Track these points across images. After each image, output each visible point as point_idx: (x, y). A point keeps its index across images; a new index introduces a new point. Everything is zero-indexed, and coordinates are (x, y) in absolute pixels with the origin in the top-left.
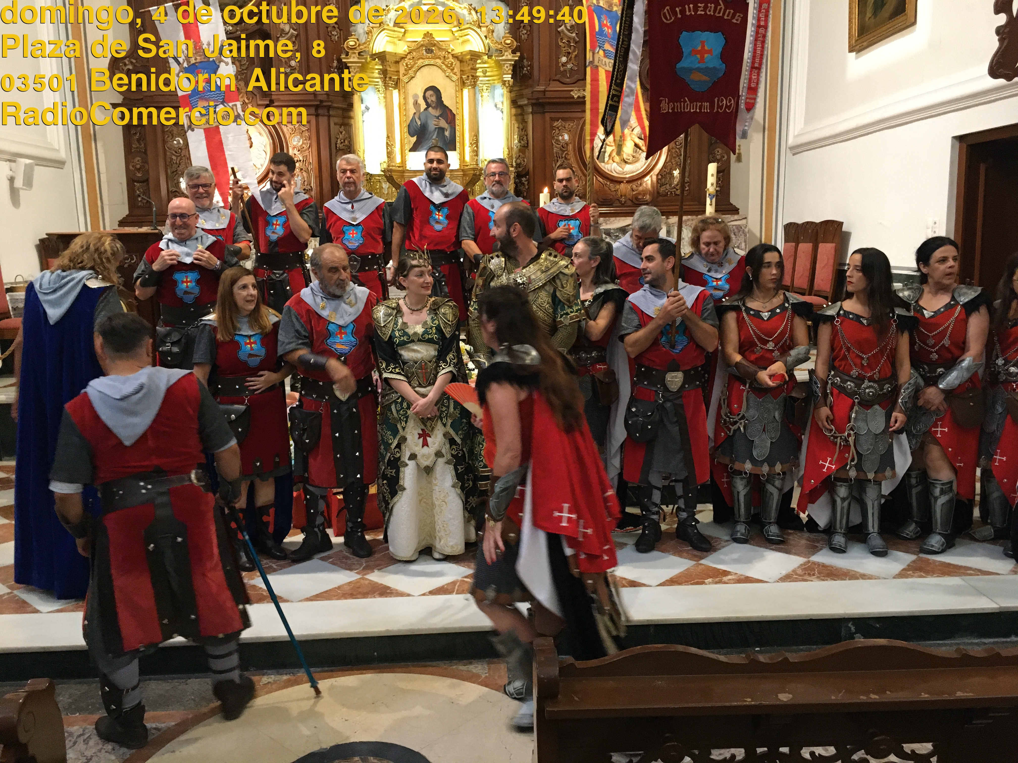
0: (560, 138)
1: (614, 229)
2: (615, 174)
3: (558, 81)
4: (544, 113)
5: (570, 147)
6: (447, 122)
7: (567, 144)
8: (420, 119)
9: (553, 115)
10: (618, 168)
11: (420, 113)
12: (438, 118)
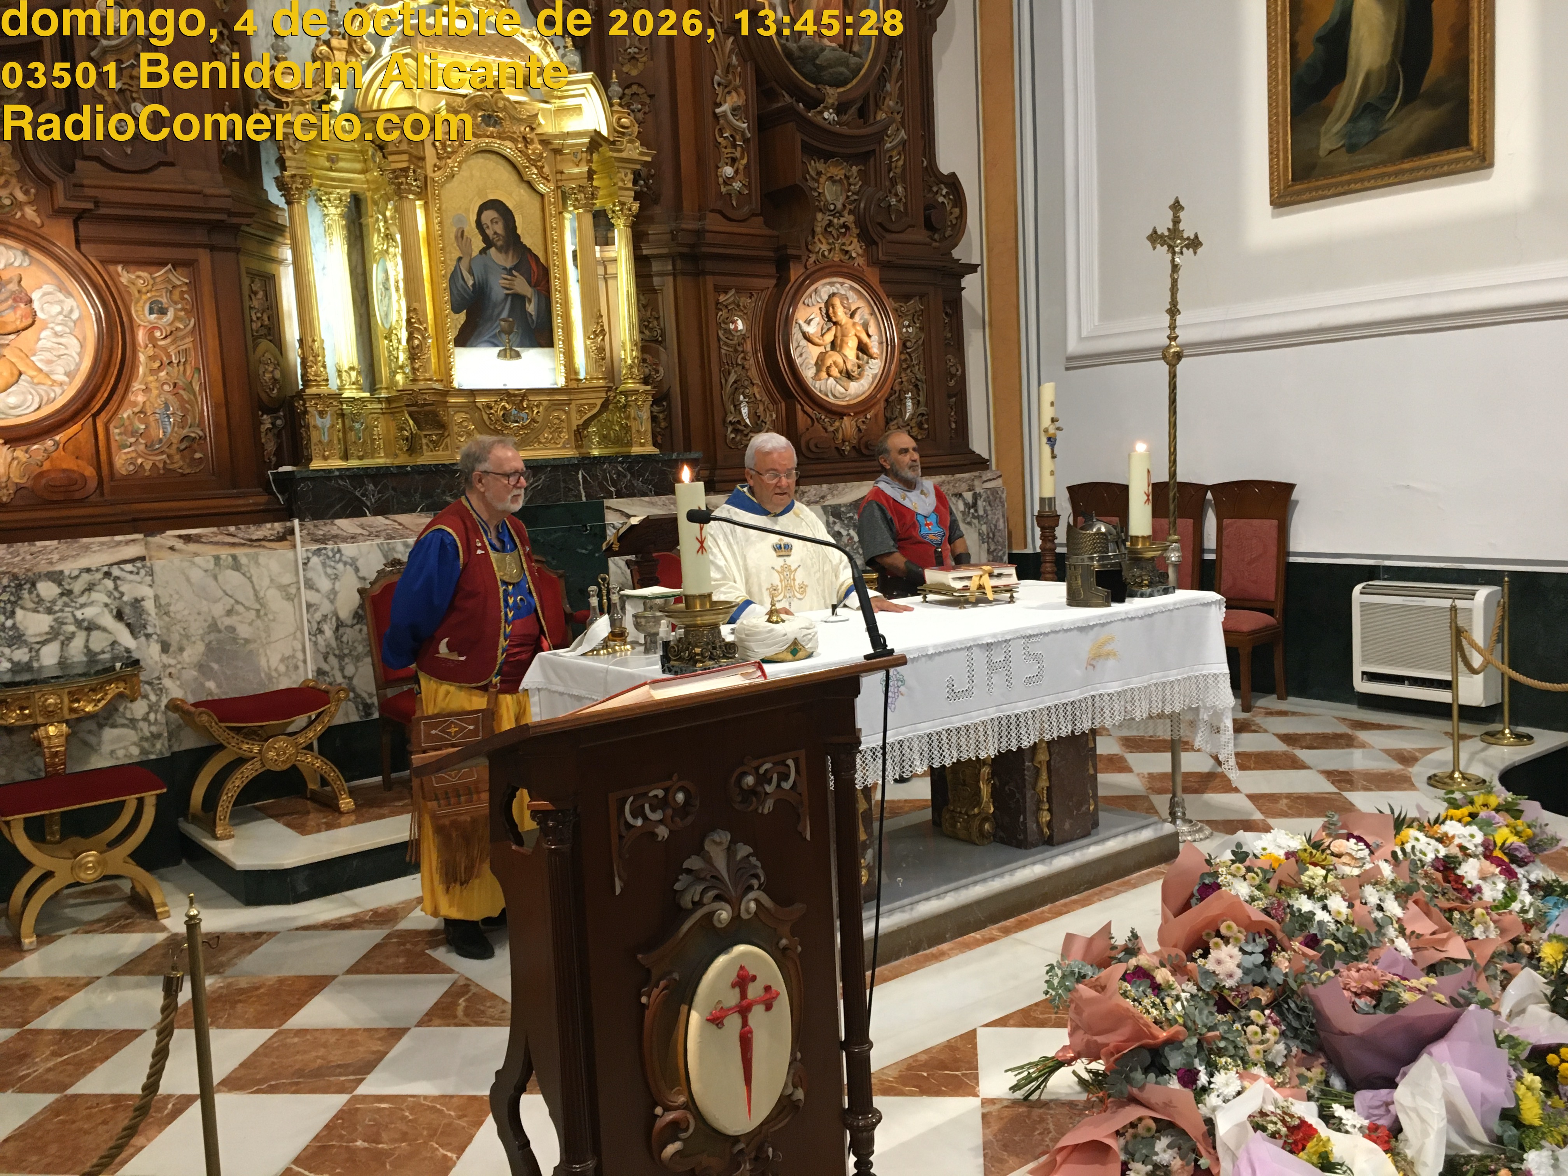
0: (732, 326)
1: (845, 505)
2: (832, 400)
3: (720, 212)
4: (703, 273)
5: (748, 347)
6: (530, 284)
7: (744, 338)
8: (471, 272)
9: (722, 280)
10: (838, 387)
11: (471, 260)
12: (509, 272)
